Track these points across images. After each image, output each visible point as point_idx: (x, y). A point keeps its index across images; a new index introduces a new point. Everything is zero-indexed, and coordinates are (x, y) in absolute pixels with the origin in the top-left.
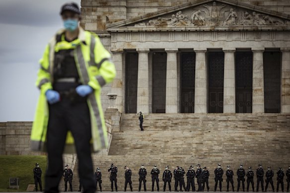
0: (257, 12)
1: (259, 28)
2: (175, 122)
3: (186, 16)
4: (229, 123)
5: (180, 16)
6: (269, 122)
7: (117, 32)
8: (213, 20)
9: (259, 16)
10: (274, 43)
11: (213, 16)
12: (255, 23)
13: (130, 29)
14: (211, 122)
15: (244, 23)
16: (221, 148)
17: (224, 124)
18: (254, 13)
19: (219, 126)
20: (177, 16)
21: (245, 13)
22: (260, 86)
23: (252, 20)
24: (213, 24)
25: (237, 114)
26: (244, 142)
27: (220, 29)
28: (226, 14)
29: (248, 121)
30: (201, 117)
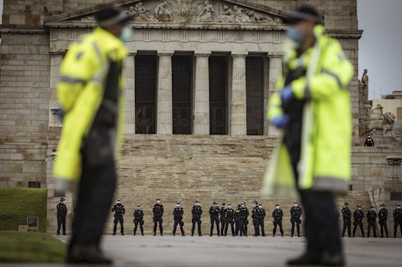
0: (239, 6)
1: (242, 27)
2: (135, 145)
3: (148, 9)
4: (205, 148)
5: (140, 9)
6: (256, 147)
7: (59, 28)
8: (184, 15)
9: (242, 11)
10: (261, 45)
11: (183, 10)
12: (237, 20)
13: (76, 23)
14: (181, 146)
15: (223, 19)
16: (210, 179)
17: (199, 149)
18: (235, 7)
19: (193, 152)
20: (136, 9)
21: (223, 6)
22: (242, 100)
23: (233, 16)
24: (183, 20)
25: (212, 136)
26: (239, 172)
27: (192, 26)
28: (200, 7)
29: (230, 145)
30: (167, 139)
